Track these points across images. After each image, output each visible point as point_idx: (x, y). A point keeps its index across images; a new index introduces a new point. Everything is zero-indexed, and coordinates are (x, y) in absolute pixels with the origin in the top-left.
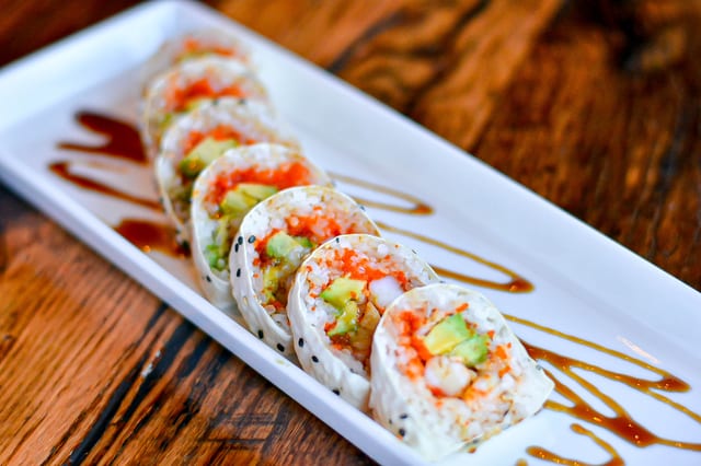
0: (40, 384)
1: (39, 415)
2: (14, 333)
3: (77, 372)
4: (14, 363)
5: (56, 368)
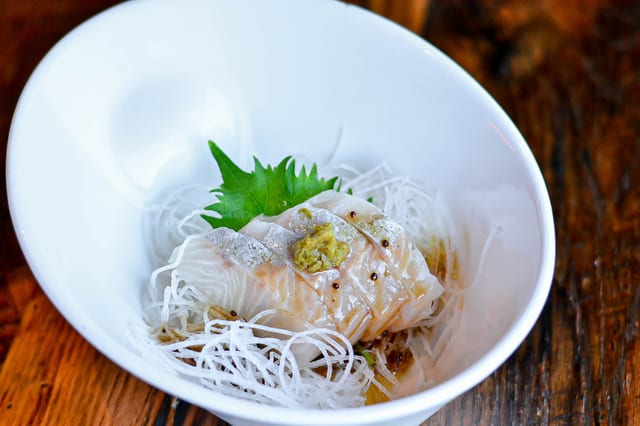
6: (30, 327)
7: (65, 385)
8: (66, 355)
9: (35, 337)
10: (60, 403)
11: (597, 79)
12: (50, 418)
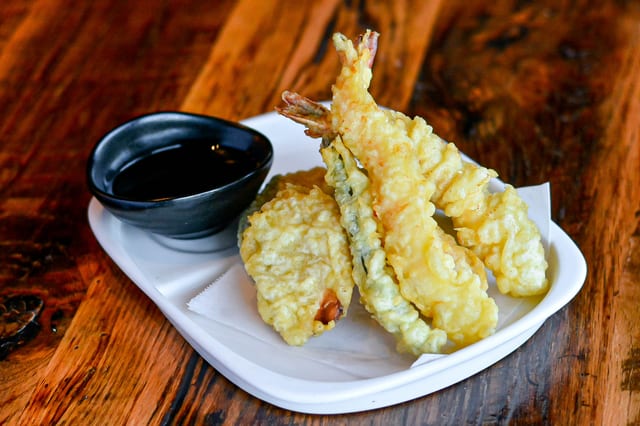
0: (136, 362)
1: (141, 382)
2: (107, 332)
3: (158, 354)
4: (113, 351)
5: (143, 352)
6: (94, 294)
7: (120, 335)
8: (121, 315)
9: (97, 302)
10: (115, 346)
11: (545, 140)
12: (107, 356)
